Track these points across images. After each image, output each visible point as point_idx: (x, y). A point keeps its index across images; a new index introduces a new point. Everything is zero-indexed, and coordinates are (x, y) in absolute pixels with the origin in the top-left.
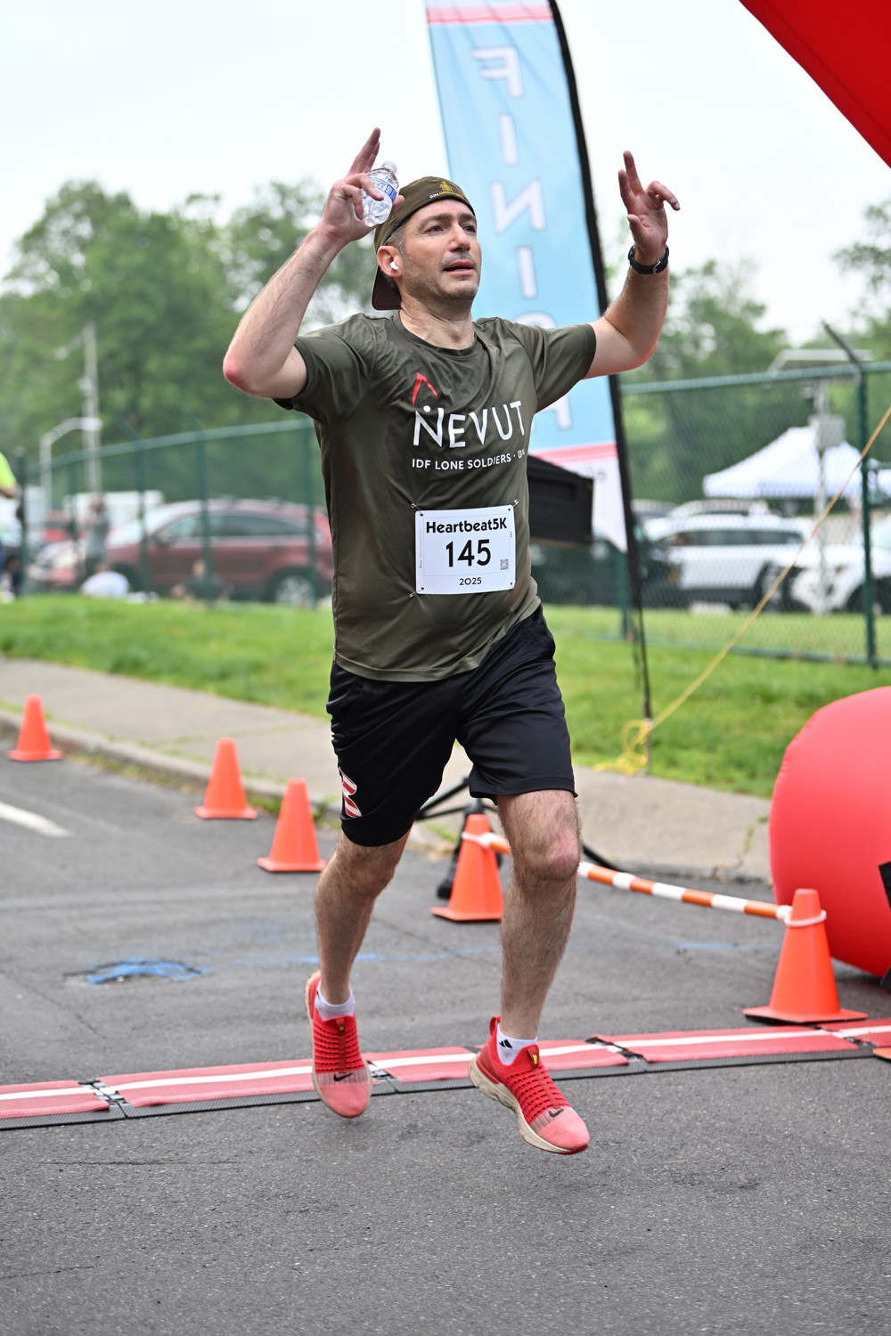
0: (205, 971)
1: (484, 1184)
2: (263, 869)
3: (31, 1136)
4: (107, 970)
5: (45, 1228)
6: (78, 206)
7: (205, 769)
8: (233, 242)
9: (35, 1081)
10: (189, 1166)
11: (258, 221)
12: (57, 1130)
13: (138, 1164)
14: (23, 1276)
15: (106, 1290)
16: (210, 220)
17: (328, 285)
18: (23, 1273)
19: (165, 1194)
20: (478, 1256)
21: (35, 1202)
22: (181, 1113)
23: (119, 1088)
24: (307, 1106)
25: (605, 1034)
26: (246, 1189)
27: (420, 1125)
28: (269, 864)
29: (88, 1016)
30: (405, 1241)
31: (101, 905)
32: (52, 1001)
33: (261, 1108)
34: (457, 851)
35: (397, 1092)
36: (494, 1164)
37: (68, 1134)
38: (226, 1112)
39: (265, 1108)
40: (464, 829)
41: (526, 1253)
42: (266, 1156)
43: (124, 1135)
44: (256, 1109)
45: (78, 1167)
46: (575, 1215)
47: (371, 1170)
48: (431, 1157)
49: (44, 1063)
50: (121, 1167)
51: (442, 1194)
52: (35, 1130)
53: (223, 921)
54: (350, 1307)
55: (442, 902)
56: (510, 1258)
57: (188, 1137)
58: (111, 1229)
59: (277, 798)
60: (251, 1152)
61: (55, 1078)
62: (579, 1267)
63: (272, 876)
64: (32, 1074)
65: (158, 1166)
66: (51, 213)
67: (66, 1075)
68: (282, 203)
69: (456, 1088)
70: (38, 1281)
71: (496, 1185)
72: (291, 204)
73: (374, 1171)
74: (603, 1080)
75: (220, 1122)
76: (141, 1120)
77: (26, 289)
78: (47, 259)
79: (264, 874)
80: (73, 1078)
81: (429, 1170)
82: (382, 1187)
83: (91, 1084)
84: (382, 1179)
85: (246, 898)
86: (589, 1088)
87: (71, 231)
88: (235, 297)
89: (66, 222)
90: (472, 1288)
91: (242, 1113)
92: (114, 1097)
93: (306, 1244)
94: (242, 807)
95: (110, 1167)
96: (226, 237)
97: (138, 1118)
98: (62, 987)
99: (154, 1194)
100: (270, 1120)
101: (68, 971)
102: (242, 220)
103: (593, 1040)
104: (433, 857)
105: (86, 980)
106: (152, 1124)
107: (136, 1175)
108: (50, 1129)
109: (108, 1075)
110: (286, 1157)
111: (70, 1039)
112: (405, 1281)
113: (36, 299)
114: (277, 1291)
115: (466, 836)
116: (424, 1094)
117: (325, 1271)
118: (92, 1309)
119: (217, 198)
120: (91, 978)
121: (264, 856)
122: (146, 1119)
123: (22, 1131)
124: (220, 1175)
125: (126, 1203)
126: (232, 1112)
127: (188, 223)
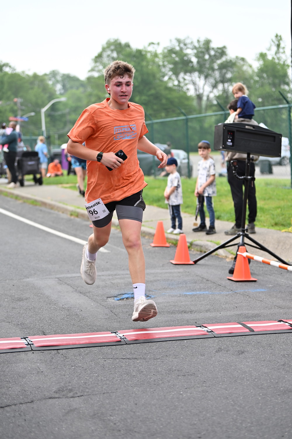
0: (152, 297)
1: (244, 368)
2: (172, 263)
3: (96, 349)
4: (121, 296)
5: (100, 379)
6: (112, 47)
7: (153, 231)
8: (162, 58)
9: (97, 332)
10: (147, 360)
11: (171, 51)
12: (104, 347)
13: (130, 359)
14: (92, 395)
15: (119, 400)
16: (156, 51)
17: (194, 72)
18: (93, 393)
19: (139, 369)
20: (241, 391)
21: (97, 371)
22: (144, 343)
23: (124, 334)
24: (185, 341)
25: (284, 319)
26: (165, 368)
27: (222, 348)
28: (174, 262)
29: (114, 311)
30: (217, 386)
31: (119, 275)
32: (103, 306)
33: (170, 342)
34: (236, 258)
35: (215, 337)
36: (247, 361)
37: (107, 349)
38: (159, 342)
39: (172, 341)
40: (238, 251)
41: (257, 391)
42: (172, 357)
43: (126, 350)
44: (169, 342)
45: (111, 360)
46: (273, 379)
47: (206, 362)
48: (226, 358)
49: (100, 326)
50: (125, 360)
51: (230, 371)
52: (97, 348)
53: (158, 280)
54: (199, 407)
55: (230, 275)
56: (252, 392)
57: (146, 350)
58: (121, 380)
59: (177, 240)
60: (167, 356)
61: (104, 331)
62: (275, 396)
63: (174, 266)
64: (96, 329)
65: (136, 360)
66: (104, 49)
67: (107, 330)
68: (179, 45)
69: (234, 336)
70: (97, 397)
71: (248, 368)
72: (182, 45)
73: (207, 363)
74: (283, 334)
75: (157, 346)
76: (131, 345)
77: (96, 74)
78: (102, 65)
79: (172, 265)
80: (109, 331)
81: (225, 363)
82: (210, 368)
83: (115, 333)
84: (210, 365)
85: (166, 273)
86: (279, 337)
87: (111, 55)
88: (164, 76)
89: (109, 52)
90: (239, 402)
91: (164, 343)
92: (122, 337)
93: (184, 386)
94: (165, 244)
95: (121, 360)
96: (161, 56)
97: (130, 344)
98: (106, 301)
99: (135, 369)
100: (173, 345)
101: (108, 296)
102: (166, 51)
103: (280, 321)
104: (228, 260)
105: (114, 299)
106: (135, 346)
107: (129, 363)
108: (102, 347)
109: (121, 330)
110: (178, 358)
111: (109, 318)
112: (217, 399)
113: (99, 78)
114: (175, 401)
115: (238, 253)
116: (224, 338)
117: (191, 395)
118: (114, 406)
119: (158, 44)
120: (115, 298)
121: (172, 259)
122: (133, 344)
123: (93, 348)
124: (157, 363)
125: (126, 372)
126: (161, 342)
127: (149, 52)
